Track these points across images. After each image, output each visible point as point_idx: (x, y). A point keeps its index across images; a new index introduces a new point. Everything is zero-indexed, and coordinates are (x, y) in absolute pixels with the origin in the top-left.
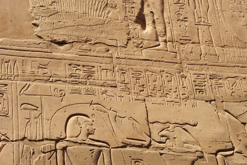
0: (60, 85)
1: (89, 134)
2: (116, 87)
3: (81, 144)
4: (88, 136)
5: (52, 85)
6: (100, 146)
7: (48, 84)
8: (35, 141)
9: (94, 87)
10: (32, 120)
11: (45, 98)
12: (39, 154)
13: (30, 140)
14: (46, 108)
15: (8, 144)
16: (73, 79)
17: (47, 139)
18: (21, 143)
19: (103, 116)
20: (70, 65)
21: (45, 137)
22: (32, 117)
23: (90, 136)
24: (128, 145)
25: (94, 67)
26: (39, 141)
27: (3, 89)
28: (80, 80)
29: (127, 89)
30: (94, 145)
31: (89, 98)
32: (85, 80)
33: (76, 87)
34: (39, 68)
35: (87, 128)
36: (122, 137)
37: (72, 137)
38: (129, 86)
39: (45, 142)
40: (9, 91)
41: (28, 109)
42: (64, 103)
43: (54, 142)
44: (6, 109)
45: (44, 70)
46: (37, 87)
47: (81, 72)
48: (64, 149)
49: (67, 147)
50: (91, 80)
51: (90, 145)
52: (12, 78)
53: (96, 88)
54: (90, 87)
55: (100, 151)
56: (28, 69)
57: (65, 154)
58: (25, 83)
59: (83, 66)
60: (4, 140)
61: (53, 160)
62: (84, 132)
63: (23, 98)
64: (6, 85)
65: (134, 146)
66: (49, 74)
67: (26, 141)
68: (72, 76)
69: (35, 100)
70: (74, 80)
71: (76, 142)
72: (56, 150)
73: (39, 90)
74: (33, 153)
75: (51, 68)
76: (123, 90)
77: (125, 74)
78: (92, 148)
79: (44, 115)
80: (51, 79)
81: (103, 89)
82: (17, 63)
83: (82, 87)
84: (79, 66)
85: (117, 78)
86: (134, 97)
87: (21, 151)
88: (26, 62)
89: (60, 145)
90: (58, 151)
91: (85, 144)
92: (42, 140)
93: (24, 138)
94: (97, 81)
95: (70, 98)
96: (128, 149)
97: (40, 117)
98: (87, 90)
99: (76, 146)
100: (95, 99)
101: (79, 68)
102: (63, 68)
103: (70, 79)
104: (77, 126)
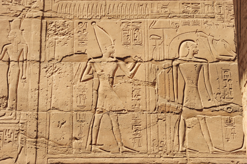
0: (176, 20)
1: (194, 54)
2: (214, 18)
3: (188, 61)
4: (193, 55)
5: (170, 20)
6: (201, 62)
7: (168, 20)
8: (159, 61)
9: (198, 19)
10: (157, 46)
11: (166, 30)
12: (161, 69)
13: (156, 61)
14: (166, 37)
15: (142, 64)
16: (184, 14)
17: (166, 59)
18: (150, 63)
19: (204, 40)
20: (183, 4)
21: (165, 58)
22: (157, 44)
23: (195, 56)
24: (220, 60)
25: (199, 4)
26: (162, 61)
27: (139, 25)
28: (190, 15)
29: (222, 19)
30: (197, 62)
31: (195, 28)
32: (193, 15)
33: (187, 20)
34: (162, 8)
35: (193, 50)
36: (216, 55)
37: (183, 57)
38: (223, 16)
39: (166, 61)
40: (142, 27)
41: (155, 39)
42: (178, 33)
43: (171, 61)
44: (141, 40)
45: (166, 9)
46: (160, 22)
47: (190, 9)
48: (178, 65)
49: (179, 64)
50: (197, 14)
51: (195, 61)
52: (145, 17)
53: (200, 19)
54: (196, 19)
55: (201, 65)
56: (155, 9)
57: (178, 69)
58: (153, 20)
59: (192, 4)
60: (139, 61)
61: (170, 73)
62: (191, 53)
63: (152, 31)
64: (141, 23)
65: (224, 60)
66: (169, 12)
67: (153, 61)
68: (184, 12)
69: (159, 32)
70: (186, 15)
71: (185, 60)
72: (172, 67)
73: (162, 24)
74: (158, 69)
75: (170, 7)
76: (219, 20)
77: (221, 8)
78: (196, 63)
79: (165, 42)
80: (170, 15)
81: (205, 20)
82: (148, 6)
83: (190, 20)
84: (189, 4)
85: (216, 11)
86: (227, 24)
87: (150, 69)
88: (154, 5)
89: (175, 63)
90: (174, 67)
91: (191, 61)
92: (164, 60)
93: (152, 59)
94: (201, 14)
95: (182, 29)
96: (221, 62)
97: (162, 44)
98: (194, 22)
99: (186, 63)
100: (199, 29)
101: (189, 5)
102: (178, 7)
103: (183, 15)
104: (187, 49)
